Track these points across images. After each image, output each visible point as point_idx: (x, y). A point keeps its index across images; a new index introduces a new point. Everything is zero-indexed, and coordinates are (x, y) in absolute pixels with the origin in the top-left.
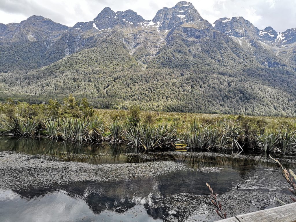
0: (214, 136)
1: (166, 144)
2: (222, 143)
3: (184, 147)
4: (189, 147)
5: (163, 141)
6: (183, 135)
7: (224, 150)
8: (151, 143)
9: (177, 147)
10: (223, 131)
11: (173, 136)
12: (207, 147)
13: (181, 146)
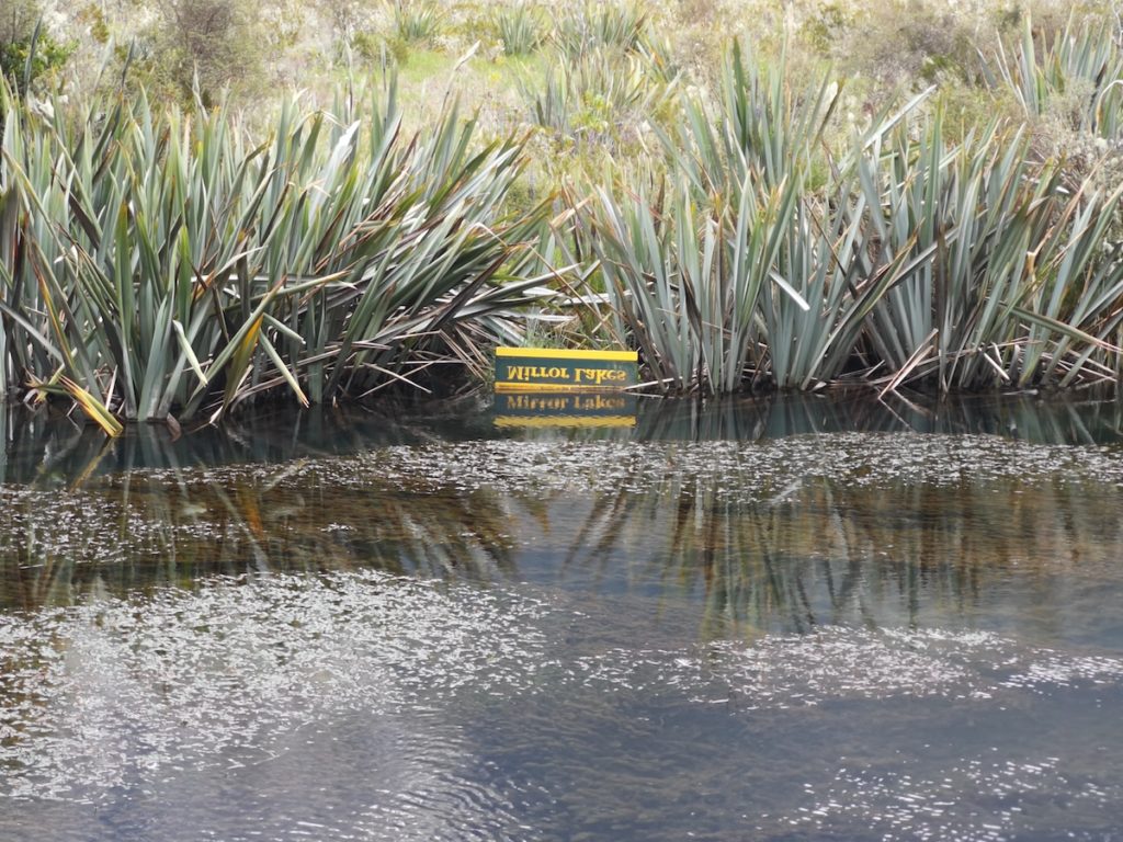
0: (962, 235)
1: (377, 356)
2: (1066, 315)
3: (601, 374)
4: (665, 372)
5: (334, 313)
6: (587, 237)
7: (1086, 394)
8: (174, 348)
9: (519, 383)
10: (1079, 165)
11: (463, 259)
12: (885, 371)
13: (562, 373)
